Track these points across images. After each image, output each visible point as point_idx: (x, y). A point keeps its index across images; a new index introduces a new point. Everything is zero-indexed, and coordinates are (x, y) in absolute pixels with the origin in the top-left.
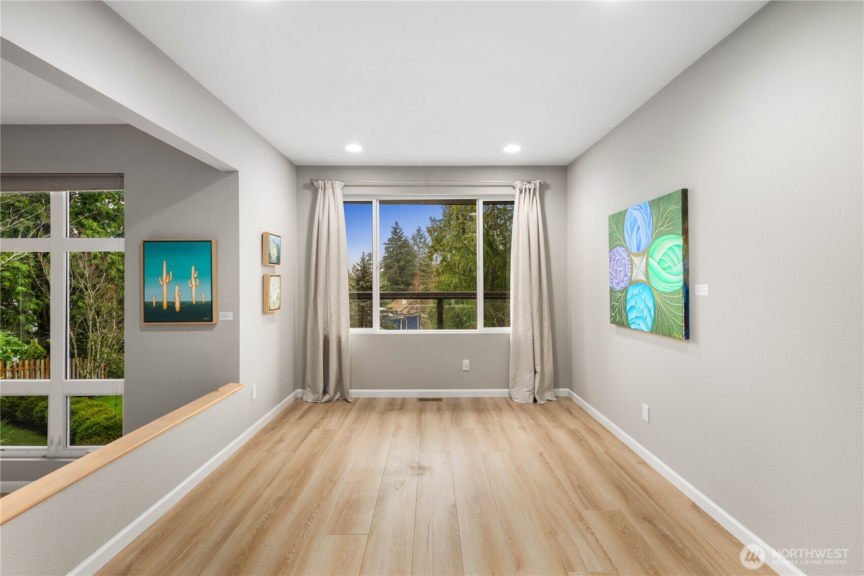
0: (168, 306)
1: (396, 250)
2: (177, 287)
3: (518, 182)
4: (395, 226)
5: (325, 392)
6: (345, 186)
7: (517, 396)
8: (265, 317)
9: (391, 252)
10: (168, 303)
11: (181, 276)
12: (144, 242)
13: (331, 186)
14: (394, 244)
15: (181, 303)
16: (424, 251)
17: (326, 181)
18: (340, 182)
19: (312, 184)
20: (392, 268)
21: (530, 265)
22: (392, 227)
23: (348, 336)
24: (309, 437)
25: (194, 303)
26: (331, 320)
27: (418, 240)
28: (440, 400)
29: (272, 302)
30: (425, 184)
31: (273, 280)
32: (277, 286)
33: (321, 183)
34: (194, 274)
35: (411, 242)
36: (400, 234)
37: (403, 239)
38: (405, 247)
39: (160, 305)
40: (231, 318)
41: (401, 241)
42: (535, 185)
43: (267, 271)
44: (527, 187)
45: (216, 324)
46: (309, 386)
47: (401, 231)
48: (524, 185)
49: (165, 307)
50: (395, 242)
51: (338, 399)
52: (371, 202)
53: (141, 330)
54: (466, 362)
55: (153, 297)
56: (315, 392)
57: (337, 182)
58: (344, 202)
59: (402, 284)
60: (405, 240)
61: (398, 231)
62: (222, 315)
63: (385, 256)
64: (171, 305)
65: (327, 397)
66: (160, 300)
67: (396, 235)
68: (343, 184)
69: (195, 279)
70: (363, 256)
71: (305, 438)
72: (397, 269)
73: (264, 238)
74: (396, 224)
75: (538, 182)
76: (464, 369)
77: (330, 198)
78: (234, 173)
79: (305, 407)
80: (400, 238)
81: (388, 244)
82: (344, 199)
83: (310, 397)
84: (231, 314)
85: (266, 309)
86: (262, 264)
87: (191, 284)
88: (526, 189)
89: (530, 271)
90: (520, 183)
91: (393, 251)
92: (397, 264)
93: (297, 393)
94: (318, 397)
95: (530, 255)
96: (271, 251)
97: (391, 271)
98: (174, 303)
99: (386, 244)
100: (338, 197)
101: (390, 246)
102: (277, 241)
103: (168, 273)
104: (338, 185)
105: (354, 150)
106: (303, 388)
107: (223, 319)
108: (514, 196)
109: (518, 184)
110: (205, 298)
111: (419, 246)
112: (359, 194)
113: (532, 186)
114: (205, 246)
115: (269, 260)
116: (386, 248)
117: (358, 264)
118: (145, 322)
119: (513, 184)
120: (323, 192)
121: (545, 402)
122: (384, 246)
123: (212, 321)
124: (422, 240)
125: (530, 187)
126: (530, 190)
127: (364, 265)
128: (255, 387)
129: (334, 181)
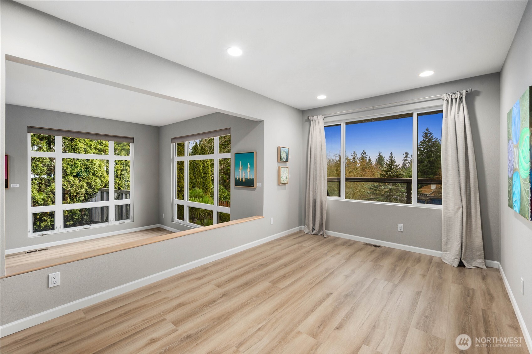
0: (241, 179)
1: (427, 149)
2: (244, 172)
3: (445, 95)
4: (426, 131)
5: (313, 229)
6: (325, 117)
7: (446, 258)
8: (279, 187)
9: (422, 150)
11: (245, 167)
12: (235, 154)
13: (317, 119)
14: (425, 145)
15: (245, 179)
17: (314, 116)
18: (322, 116)
19: (308, 119)
20: (423, 162)
21: (458, 158)
22: (423, 133)
23: (326, 200)
24: (292, 246)
25: (249, 179)
26: (317, 191)
28: (379, 247)
29: (283, 180)
30: (372, 109)
31: (283, 169)
32: (286, 172)
33: (312, 118)
34: (249, 167)
36: (430, 137)
37: (433, 140)
39: (239, 179)
40: (261, 186)
42: (461, 94)
43: (281, 165)
44: (453, 97)
45: (256, 188)
46: (307, 225)
47: (431, 134)
48: (450, 96)
50: (426, 143)
51: (321, 235)
52: (340, 125)
53: (235, 189)
54: (400, 226)
55: (237, 176)
56: (309, 229)
57: (320, 116)
58: (325, 127)
59: (431, 174)
60: (435, 141)
61: (429, 135)
62: (258, 184)
65: (314, 232)
66: (239, 177)
67: (426, 138)
68: (324, 116)
70: (391, 155)
71: (290, 247)
72: (427, 163)
73: (278, 150)
74: (427, 130)
75: (464, 92)
76: (399, 230)
77: (317, 125)
78: (262, 121)
79: (301, 234)
80: (430, 141)
82: (324, 125)
83: (306, 231)
84: (261, 184)
85: (279, 183)
86: (278, 161)
87: (248, 170)
88: (452, 99)
89: (458, 163)
90: (447, 95)
91: (424, 150)
92: (427, 160)
93: (302, 227)
94: (310, 231)
95: (457, 150)
96: (282, 155)
97: (422, 164)
98: (243, 178)
99: (418, 145)
100: (321, 124)
101: (421, 146)
102: (286, 151)
103: (241, 166)
104: (321, 117)
105: (322, 98)
106: (305, 226)
107: (259, 186)
108: (442, 106)
109: (445, 96)
110: (252, 177)
112: (333, 121)
113: (458, 96)
114: (252, 154)
115: (283, 160)
116: (418, 148)
117: (387, 161)
118: (235, 186)
119: (442, 97)
120: (313, 122)
121: (473, 267)
123: (254, 187)
125: (456, 97)
126: (456, 99)
127: (392, 161)
128: (272, 219)
129: (318, 116)
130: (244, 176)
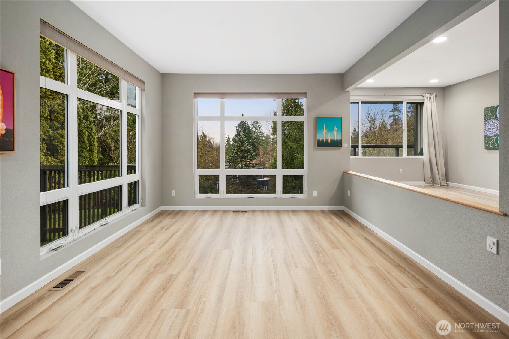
2: (329, 134)
9: (240, 132)
10: (326, 140)
11: (331, 130)
12: (317, 117)
15: (331, 140)
16: (258, 131)
25: (335, 140)
27: (255, 125)
34: (335, 129)
35: (251, 126)
36: (244, 122)
37: (246, 124)
38: (247, 129)
40: (347, 146)
41: (245, 125)
48: (429, 95)
49: (325, 141)
50: (242, 126)
53: (314, 150)
55: (320, 138)
62: (344, 145)
63: (236, 134)
64: (327, 141)
66: (323, 139)
67: (242, 122)
69: (336, 131)
74: (243, 115)
78: (348, 92)
81: (238, 127)
84: (347, 144)
87: (334, 133)
88: (429, 97)
98: (328, 140)
99: (237, 127)
103: (326, 129)
108: (424, 100)
109: (426, 95)
110: (339, 138)
111: (255, 128)
114: (340, 119)
116: (237, 130)
119: (424, 95)
122: (236, 128)
123: (341, 147)
124: (257, 125)
130: (329, 138)
